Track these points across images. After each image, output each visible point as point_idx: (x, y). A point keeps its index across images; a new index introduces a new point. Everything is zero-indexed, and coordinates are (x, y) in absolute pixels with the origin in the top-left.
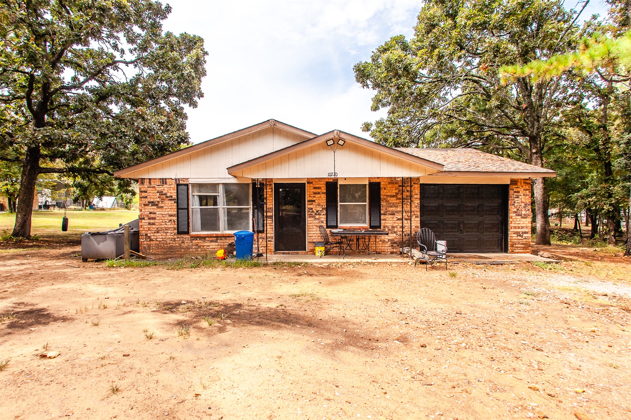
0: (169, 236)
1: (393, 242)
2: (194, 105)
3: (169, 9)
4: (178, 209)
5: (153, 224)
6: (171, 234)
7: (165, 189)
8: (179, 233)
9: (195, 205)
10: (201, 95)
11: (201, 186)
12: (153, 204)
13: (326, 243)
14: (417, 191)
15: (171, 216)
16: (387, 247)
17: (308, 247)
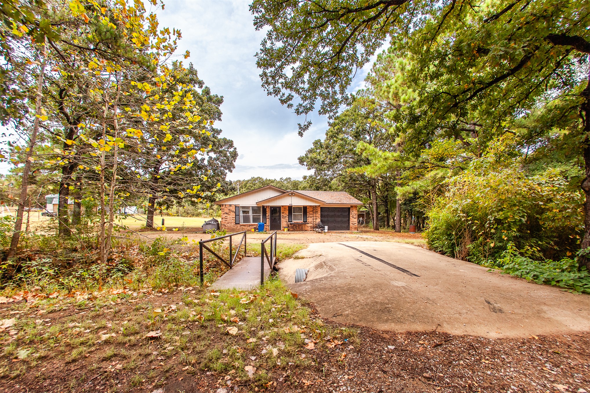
0: (232, 225)
1: (311, 227)
2: (231, 172)
3: (221, 131)
4: (236, 215)
5: (226, 221)
6: (233, 224)
7: (231, 208)
8: (236, 224)
9: (241, 214)
10: (234, 167)
11: (243, 207)
12: (226, 213)
13: (288, 227)
14: (319, 210)
15: (233, 218)
16: (309, 229)
17: (282, 228)
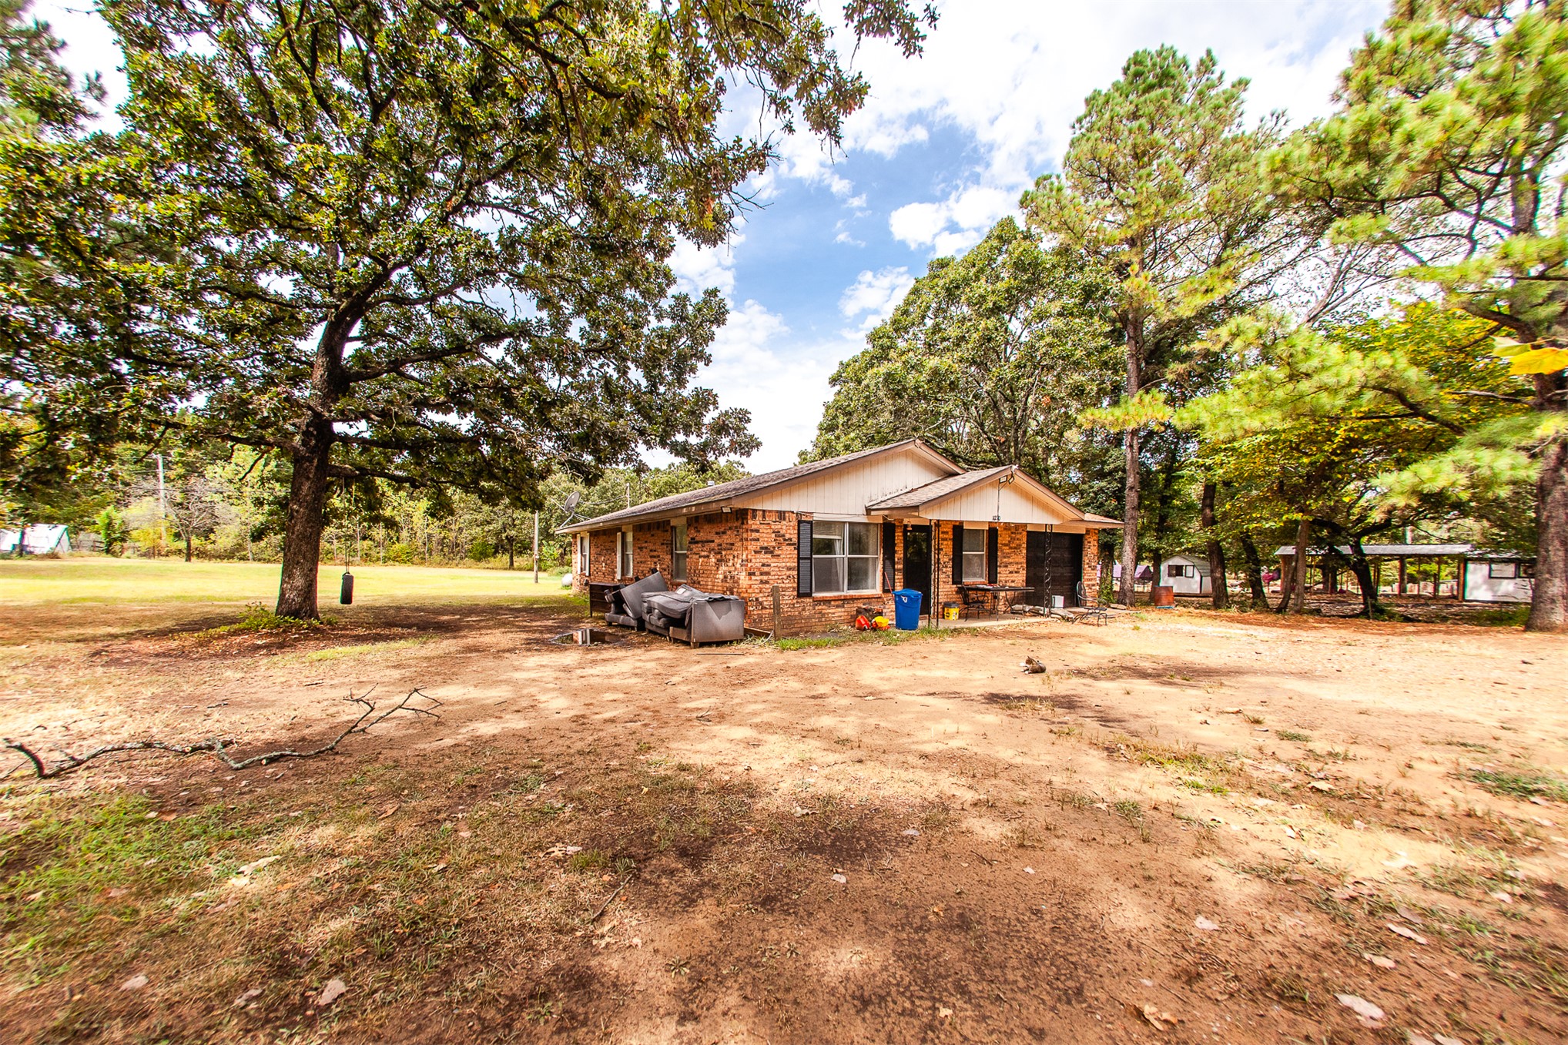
0: (787, 600)
1: (1008, 600)
4: (799, 558)
5: (767, 582)
6: (789, 597)
7: (784, 527)
8: (799, 595)
12: (766, 550)
13: (959, 601)
14: (1024, 539)
15: (789, 569)
16: (1002, 606)
